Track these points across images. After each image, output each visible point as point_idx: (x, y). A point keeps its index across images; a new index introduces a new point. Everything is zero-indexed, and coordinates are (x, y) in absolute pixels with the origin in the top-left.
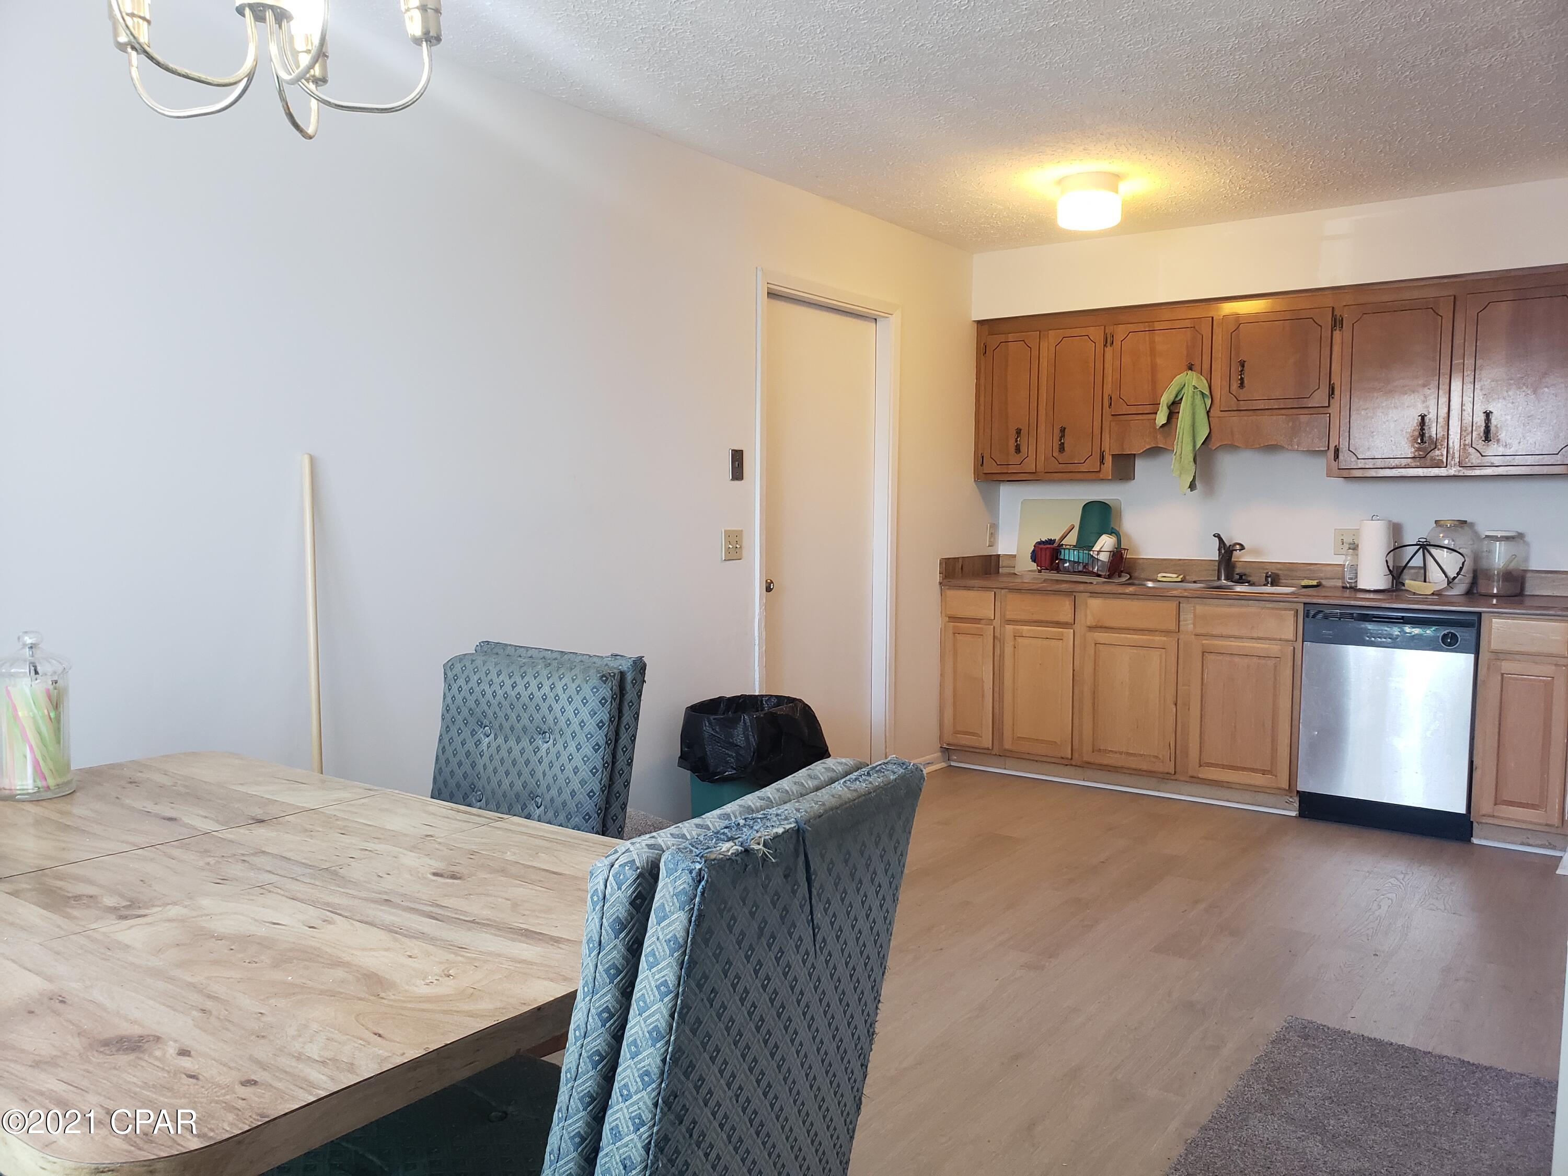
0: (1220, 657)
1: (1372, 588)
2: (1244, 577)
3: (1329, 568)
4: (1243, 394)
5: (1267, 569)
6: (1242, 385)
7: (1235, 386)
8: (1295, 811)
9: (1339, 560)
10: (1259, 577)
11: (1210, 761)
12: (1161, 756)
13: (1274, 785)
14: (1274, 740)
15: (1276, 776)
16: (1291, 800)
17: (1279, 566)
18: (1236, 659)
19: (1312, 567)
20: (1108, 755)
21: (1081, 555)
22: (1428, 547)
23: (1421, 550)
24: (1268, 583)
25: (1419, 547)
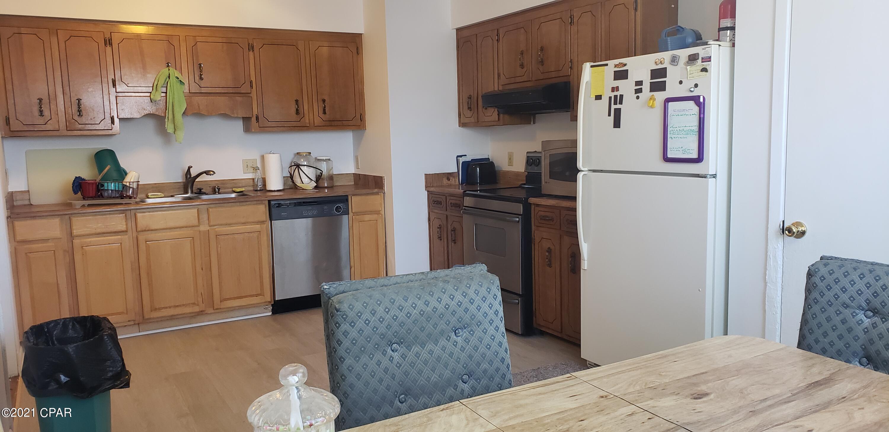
0: (226, 237)
1: (276, 189)
2: (202, 191)
3: (243, 181)
4: (202, 84)
5: (210, 185)
6: (201, 79)
7: (197, 78)
8: (270, 312)
9: (250, 176)
10: (209, 190)
11: (227, 298)
12: (196, 303)
13: (263, 301)
14: (261, 277)
15: (264, 296)
16: (267, 307)
17: (217, 182)
18: (236, 236)
19: (234, 181)
20: (162, 310)
21: (117, 185)
22: (300, 166)
23: (297, 168)
24: (216, 192)
25: (296, 166)
